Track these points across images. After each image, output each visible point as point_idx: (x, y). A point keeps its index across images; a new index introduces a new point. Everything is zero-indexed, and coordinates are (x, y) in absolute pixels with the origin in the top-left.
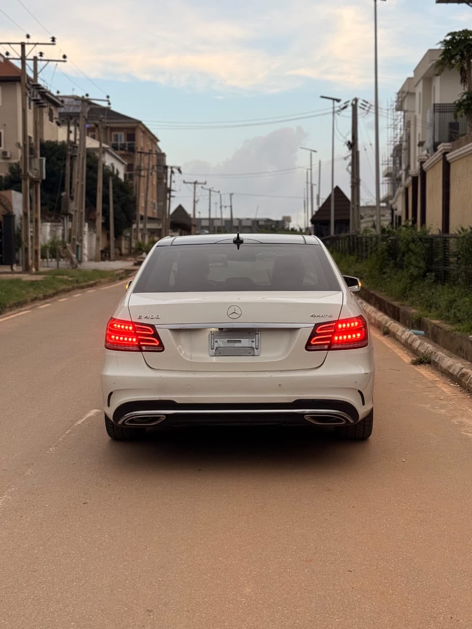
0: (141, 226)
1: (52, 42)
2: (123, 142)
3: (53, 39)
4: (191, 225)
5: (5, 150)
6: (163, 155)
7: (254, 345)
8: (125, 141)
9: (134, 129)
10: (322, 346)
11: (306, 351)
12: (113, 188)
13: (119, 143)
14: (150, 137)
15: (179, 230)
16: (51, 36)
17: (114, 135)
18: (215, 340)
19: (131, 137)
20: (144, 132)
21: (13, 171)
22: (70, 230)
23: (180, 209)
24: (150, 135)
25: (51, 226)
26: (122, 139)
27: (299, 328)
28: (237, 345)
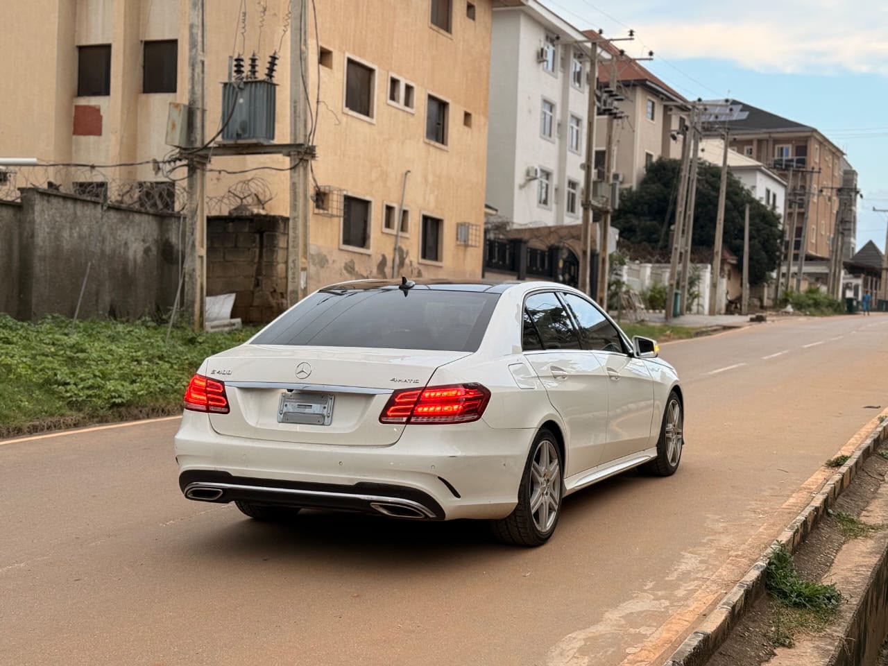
0: (794, 269)
1: (629, 37)
2: (790, 157)
3: (631, 33)
4: (882, 269)
5: (618, 172)
6: (853, 173)
7: (325, 412)
8: (792, 155)
9: (806, 139)
10: (401, 418)
11: (381, 424)
12: (751, 219)
13: (784, 158)
14: (830, 150)
15: (863, 276)
16: (629, 30)
17: (778, 148)
18: (285, 403)
19: (802, 150)
20: (820, 143)
21: (623, 198)
22: (679, 274)
23: (870, 246)
24: (831, 148)
25: (652, 268)
26: (790, 153)
27: (374, 395)
28: (307, 410)
